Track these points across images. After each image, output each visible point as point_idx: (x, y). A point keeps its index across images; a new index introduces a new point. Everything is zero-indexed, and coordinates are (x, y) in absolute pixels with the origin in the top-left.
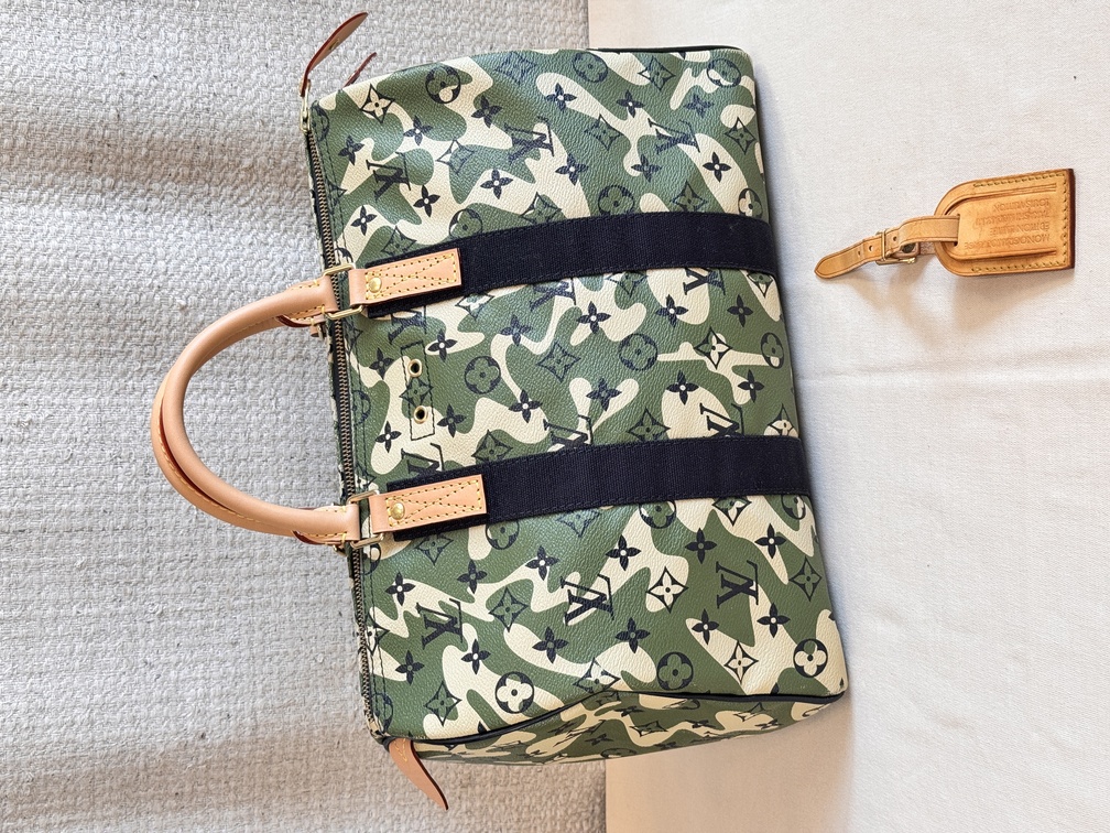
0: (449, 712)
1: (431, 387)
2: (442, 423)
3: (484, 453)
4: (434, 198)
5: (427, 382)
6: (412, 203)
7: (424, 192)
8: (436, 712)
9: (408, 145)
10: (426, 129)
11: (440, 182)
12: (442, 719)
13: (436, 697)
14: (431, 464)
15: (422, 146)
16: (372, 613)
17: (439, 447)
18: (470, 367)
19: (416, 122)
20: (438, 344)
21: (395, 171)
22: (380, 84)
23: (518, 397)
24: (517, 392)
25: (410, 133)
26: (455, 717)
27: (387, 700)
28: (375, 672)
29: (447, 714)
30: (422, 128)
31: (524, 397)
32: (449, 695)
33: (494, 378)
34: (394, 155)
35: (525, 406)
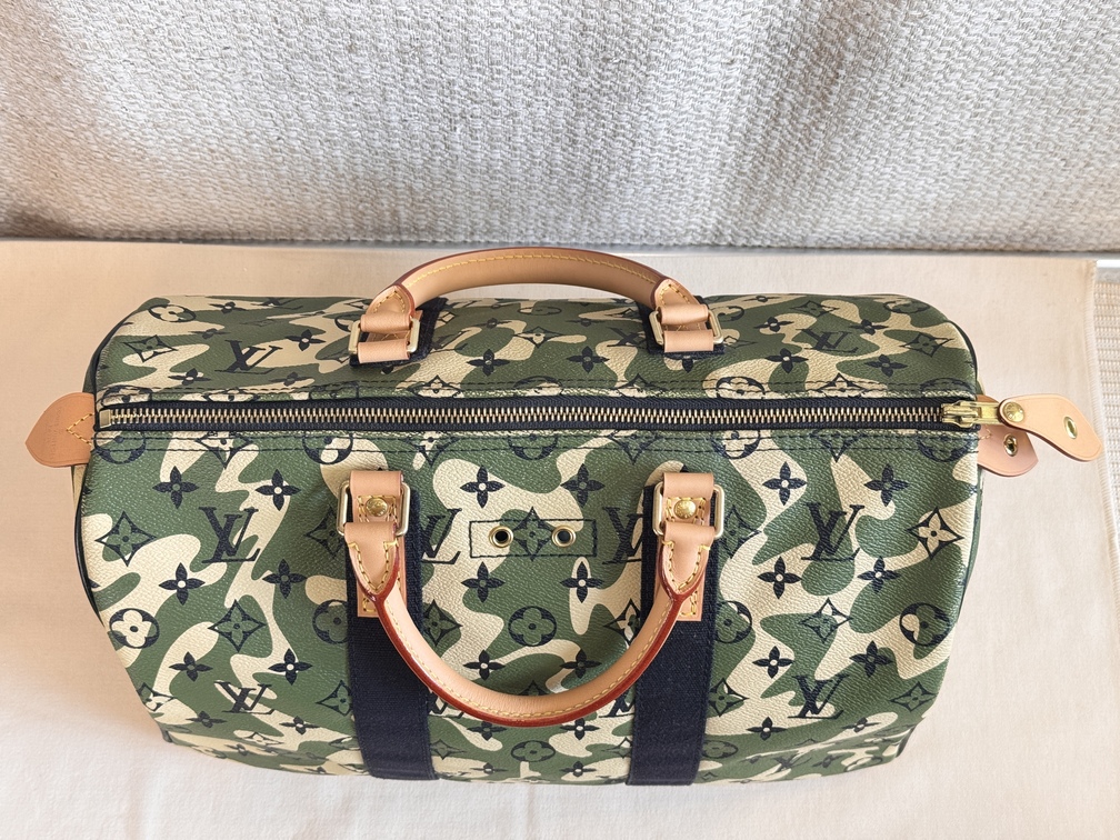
0: (114, 550)
1: (533, 557)
2: (483, 570)
3: (435, 616)
4: (779, 590)
5: (541, 552)
6: (785, 556)
7: (792, 579)
8: (115, 530)
9: (864, 562)
10: (877, 585)
11: (799, 601)
12: (105, 540)
13: (134, 529)
14: (434, 547)
15: (855, 580)
16: (250, 447)
17: (453, 562)
18: (546, 615)
19: (892, 575)
20: (585, 578)
21: (834, 544)
22: (958, 550)
23: (497, 661)
24: (504, 661)
25: (880, 565)
26: (107, 558)
27: (135, 454)
28: (173, 441)
29: (111, 546)
30: (880, 580)
31: (497, 666)
32: (136, 548)
33: (526, 639)
34: (855, 545)
35: (484, 666)
